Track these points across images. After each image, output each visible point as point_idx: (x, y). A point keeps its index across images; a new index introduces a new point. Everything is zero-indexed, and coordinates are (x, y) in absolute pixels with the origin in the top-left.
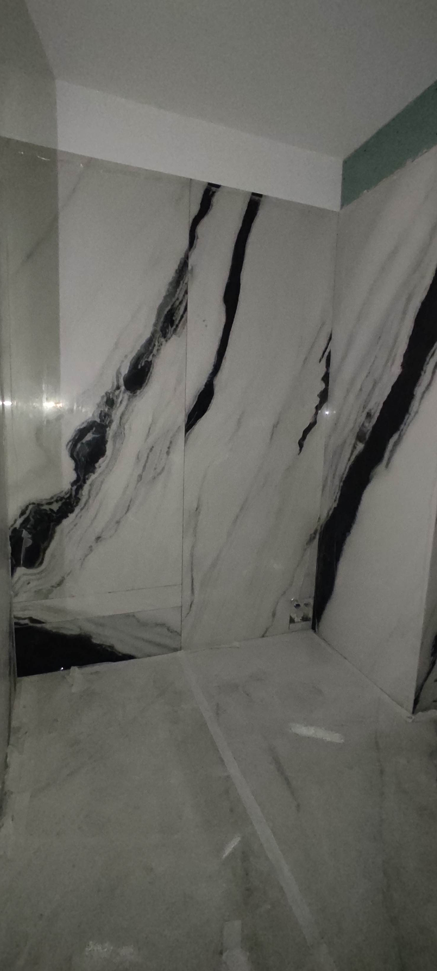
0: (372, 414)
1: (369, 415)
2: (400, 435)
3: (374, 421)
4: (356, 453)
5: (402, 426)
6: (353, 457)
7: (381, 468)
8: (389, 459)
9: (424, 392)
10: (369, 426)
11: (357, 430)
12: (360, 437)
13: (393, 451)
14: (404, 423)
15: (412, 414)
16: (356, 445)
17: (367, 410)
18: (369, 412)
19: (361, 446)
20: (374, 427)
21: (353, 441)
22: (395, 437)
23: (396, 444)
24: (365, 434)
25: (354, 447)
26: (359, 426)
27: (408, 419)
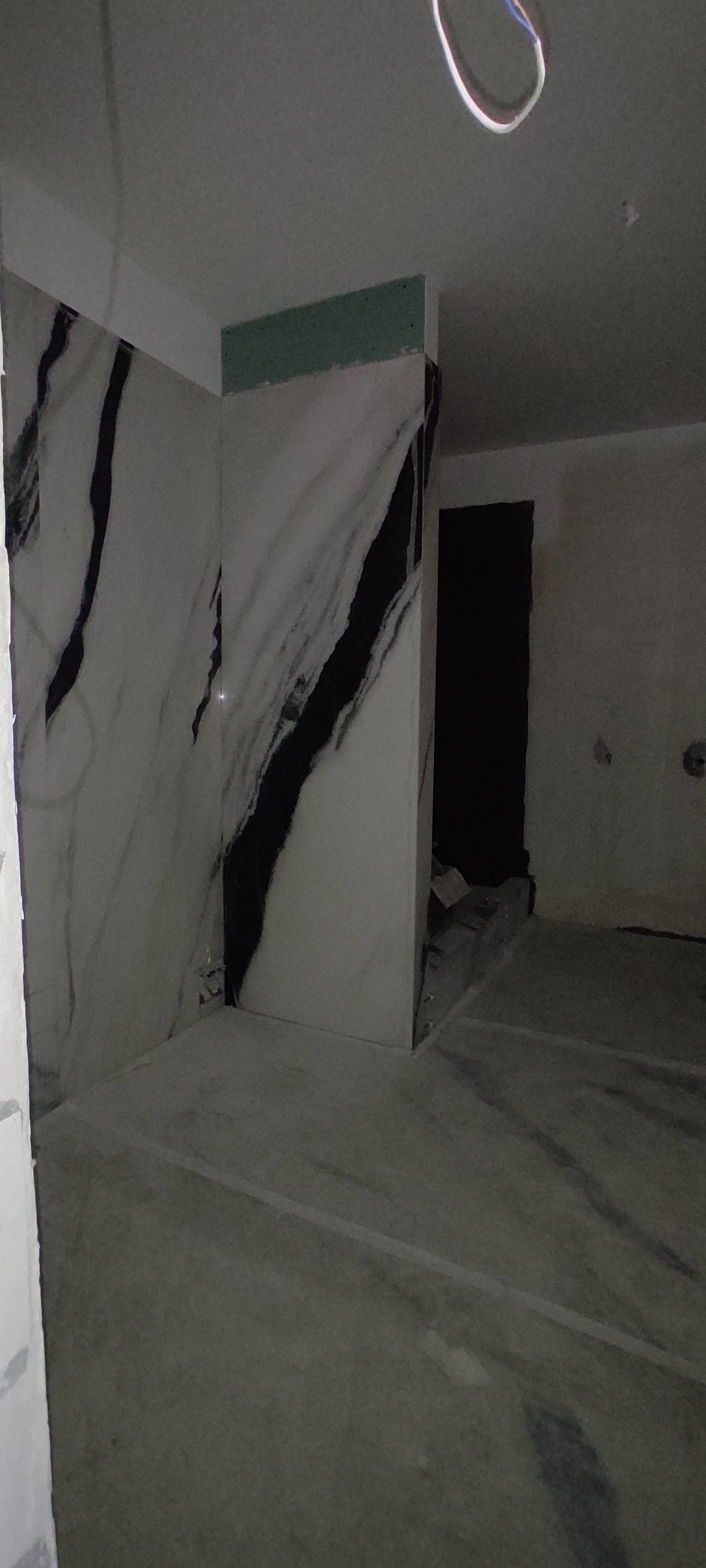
0: (307, 680)
1: (300, 682)
2: (354, 706)
3: (311, 689)
4: (283, 734)
5: (357, 694)
6: (278, 742)
7: (329, 750)
8: (341, 738)
9: (386, 652)
10: (303, 698)
11: (283, 703)
12: (288, 712)
13: (345, 727)
14: (359, 690)
15: (371, 679)
16: (282, 725)
17: (297, 675)
18: (300, 678)
19: (289, 726)
20: (310, 698)
21: (276, 720)
22: (347, 709)
23: (351, 716)
24: (296, 708)
25: (279, 727)
26: (285, 698)
27: (364, 685)
